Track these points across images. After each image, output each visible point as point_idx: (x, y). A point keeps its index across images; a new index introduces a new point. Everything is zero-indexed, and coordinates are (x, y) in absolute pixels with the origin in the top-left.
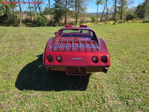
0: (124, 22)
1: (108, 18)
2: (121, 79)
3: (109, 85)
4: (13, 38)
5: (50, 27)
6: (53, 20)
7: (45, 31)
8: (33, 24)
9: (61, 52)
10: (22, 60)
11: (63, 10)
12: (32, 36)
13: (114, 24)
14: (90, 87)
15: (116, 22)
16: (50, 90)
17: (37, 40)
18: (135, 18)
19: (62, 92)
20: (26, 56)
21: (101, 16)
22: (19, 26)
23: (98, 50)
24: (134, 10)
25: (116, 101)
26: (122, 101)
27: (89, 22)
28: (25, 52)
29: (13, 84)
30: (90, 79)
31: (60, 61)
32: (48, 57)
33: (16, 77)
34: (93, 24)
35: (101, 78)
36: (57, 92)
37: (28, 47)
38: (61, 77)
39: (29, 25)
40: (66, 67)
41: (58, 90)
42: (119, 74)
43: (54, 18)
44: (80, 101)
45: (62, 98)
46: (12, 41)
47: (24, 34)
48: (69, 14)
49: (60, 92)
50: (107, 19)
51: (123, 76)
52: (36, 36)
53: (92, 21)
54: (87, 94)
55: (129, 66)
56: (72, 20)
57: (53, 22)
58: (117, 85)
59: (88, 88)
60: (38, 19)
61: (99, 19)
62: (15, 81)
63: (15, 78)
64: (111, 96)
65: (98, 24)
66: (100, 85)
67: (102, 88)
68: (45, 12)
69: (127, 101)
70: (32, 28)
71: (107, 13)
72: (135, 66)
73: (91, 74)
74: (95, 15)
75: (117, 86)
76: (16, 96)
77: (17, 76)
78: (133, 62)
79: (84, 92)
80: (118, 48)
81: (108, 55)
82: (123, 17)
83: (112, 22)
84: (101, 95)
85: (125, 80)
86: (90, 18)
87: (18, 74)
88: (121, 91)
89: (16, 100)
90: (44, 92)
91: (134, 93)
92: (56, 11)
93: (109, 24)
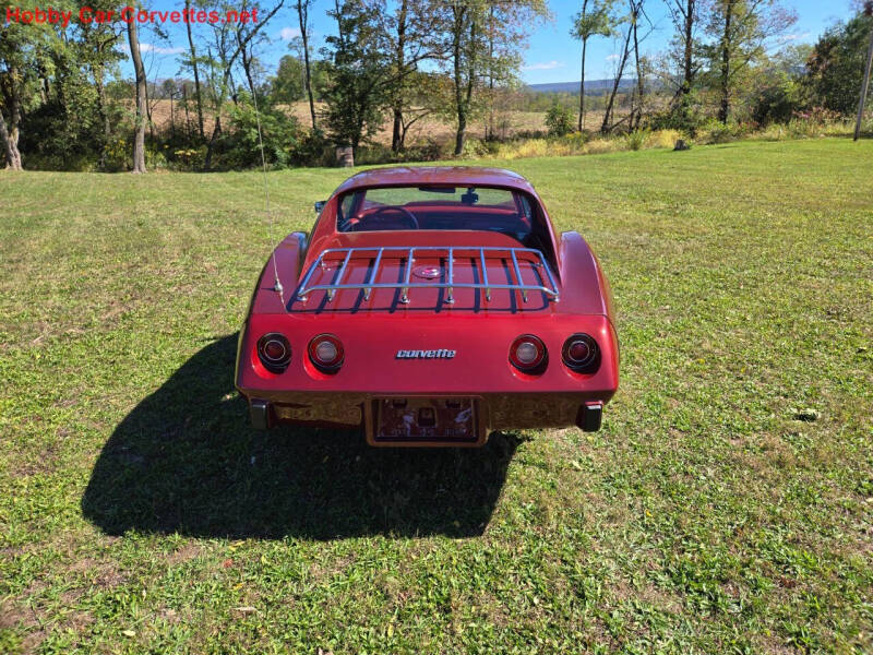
0: (738, 136)
1: (644, 110)
2: (690, 468)
3: (621, 499)
4: (89, 237)
5: (305, 173)
6: (328, 132)
7: (274, 197)
8: (209, 155)
9: (336, 315)
10: (133, 364)
11: (383, 71)
12: (198, 225)
13: (680, 147)
14: (508, 514)
15: (693, 136)
16: (276, 535)
17: (229, 248)
18: (803, 109)
19: (346, 542)
20: (153, 338)
21: (604, 100)
22: (130, 169)
23: (548, 299)
24: (802, 66)
25: (650, 592)
26: (687, 591)
27: (538, 135)
28: (151, 315)
29: (73, 499)
30: (515, 469)
31: (328, 368)
32: (262, 342)
33: (93, 458)
34: (558, 147)
35: (576, 464)
36: (317, 545)
37: (172, 290)
38: (349, 462)
39: (187, 162)
40: (363, 399)
41: (322, 530)
42: (680, 438)
43: (334, 117)
44: (444, 591)
45: (342, 576)
46: (82, 252)
47: (152, 214)
48: (421, 93)
49: (336, 545)
50: (639, 118)
51: (703, 452)
52: (221, 226)
53: (551, 133)
54: (486, 554)
55: (744, 393)
56: (438, 127)
57: (327, 143)
58: (663, 503)
59: (494, 518)
60: (240, 124)
61: (593, 121)
62: (81, 485)
63: (82, 463)
64: (622, 564)
65: (586, 150)
66: (567, 503)
67: (577, 519)
68: (278, 84)
69: (712, 590)
70: (204, 177)
71: (641, 88)
72: (778, 394)
73: (520, 441)
74: (573, 94)
75: (664, 510)
76: (82, 564)
77: (98, 453)
78: (772, 366)
79: (472, 541)
80: (693, 290)
81: (604, 332)
82: (737, 107)
83: (669, 137)
84: (569, 558)
85: (711, 472)
86: (543, 116)
87: (102, 442)
88: (687, 538)
89: (82, 588)
90: (240, 543)
91: (761, 547)
92: (345, 79)
93: (651, 149)
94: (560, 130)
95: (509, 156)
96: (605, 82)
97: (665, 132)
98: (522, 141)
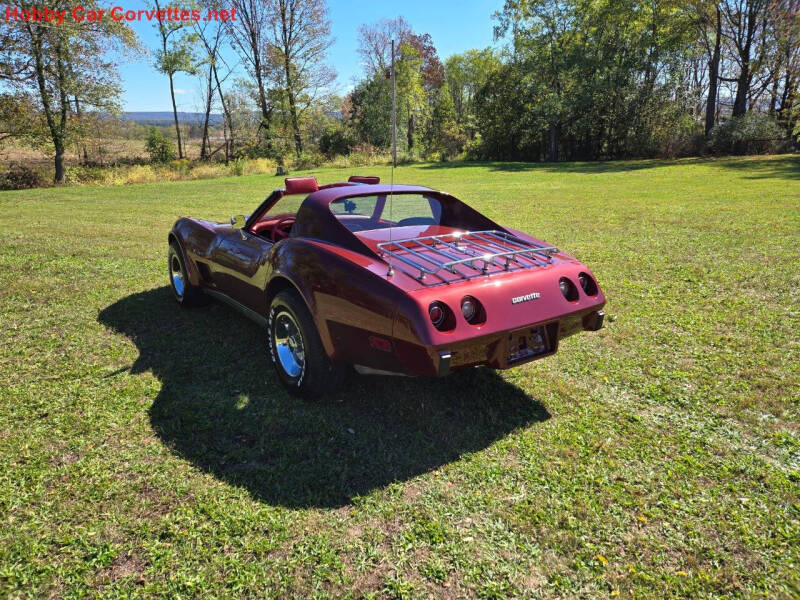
0: (316, 164)
13: (280, 172)
34: (166, 173)
50: (232, 148)
53: (154, 160)
65: (194, 174)
71: (230, 121)
83: (263, 164)
86: (142, 143)
89: (387, 539)
90: (436, 473)
93: (252, 174)
94: (161, 157)
95: (119, 182)
96: (197, 114)
97: (260, 160)
98: (124, 167)
